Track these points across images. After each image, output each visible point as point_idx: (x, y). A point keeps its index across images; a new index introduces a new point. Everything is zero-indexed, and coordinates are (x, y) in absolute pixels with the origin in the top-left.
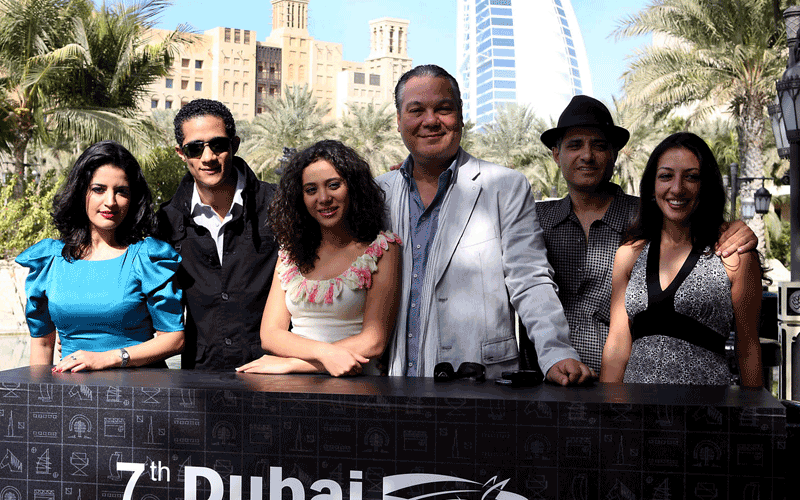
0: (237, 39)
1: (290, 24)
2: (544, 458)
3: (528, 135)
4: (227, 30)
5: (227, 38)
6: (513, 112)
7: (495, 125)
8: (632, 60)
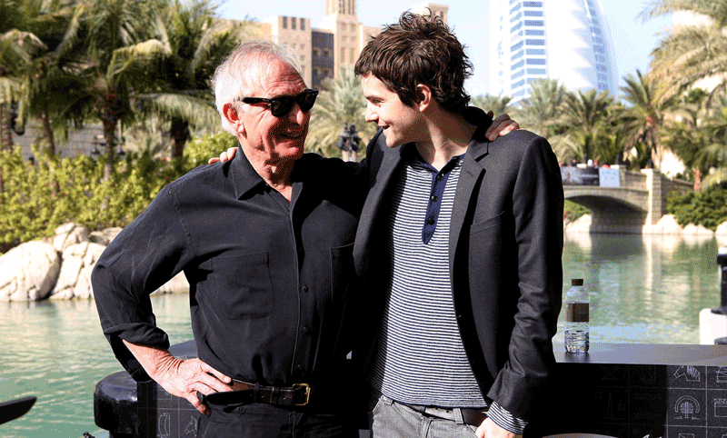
0: (294, 27)
1: (342, 11)
2: (693, 418)
3: (561, 108)
4: (285, 19)
5: (285, 26)
6: (546, 86)
7: (531, 99)
8: (661, 37)
